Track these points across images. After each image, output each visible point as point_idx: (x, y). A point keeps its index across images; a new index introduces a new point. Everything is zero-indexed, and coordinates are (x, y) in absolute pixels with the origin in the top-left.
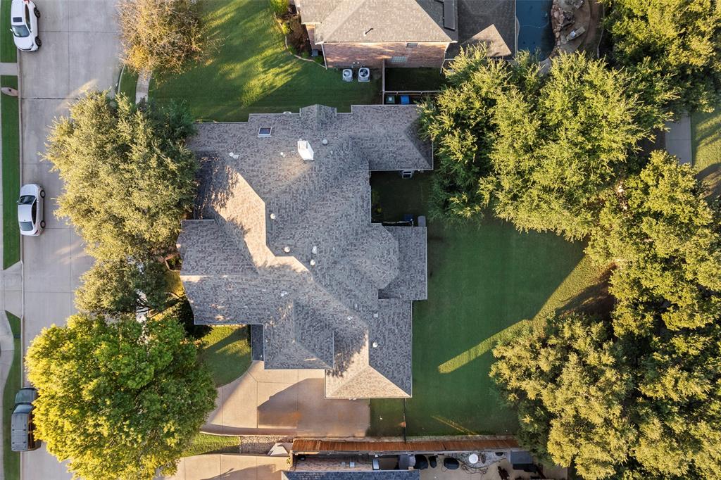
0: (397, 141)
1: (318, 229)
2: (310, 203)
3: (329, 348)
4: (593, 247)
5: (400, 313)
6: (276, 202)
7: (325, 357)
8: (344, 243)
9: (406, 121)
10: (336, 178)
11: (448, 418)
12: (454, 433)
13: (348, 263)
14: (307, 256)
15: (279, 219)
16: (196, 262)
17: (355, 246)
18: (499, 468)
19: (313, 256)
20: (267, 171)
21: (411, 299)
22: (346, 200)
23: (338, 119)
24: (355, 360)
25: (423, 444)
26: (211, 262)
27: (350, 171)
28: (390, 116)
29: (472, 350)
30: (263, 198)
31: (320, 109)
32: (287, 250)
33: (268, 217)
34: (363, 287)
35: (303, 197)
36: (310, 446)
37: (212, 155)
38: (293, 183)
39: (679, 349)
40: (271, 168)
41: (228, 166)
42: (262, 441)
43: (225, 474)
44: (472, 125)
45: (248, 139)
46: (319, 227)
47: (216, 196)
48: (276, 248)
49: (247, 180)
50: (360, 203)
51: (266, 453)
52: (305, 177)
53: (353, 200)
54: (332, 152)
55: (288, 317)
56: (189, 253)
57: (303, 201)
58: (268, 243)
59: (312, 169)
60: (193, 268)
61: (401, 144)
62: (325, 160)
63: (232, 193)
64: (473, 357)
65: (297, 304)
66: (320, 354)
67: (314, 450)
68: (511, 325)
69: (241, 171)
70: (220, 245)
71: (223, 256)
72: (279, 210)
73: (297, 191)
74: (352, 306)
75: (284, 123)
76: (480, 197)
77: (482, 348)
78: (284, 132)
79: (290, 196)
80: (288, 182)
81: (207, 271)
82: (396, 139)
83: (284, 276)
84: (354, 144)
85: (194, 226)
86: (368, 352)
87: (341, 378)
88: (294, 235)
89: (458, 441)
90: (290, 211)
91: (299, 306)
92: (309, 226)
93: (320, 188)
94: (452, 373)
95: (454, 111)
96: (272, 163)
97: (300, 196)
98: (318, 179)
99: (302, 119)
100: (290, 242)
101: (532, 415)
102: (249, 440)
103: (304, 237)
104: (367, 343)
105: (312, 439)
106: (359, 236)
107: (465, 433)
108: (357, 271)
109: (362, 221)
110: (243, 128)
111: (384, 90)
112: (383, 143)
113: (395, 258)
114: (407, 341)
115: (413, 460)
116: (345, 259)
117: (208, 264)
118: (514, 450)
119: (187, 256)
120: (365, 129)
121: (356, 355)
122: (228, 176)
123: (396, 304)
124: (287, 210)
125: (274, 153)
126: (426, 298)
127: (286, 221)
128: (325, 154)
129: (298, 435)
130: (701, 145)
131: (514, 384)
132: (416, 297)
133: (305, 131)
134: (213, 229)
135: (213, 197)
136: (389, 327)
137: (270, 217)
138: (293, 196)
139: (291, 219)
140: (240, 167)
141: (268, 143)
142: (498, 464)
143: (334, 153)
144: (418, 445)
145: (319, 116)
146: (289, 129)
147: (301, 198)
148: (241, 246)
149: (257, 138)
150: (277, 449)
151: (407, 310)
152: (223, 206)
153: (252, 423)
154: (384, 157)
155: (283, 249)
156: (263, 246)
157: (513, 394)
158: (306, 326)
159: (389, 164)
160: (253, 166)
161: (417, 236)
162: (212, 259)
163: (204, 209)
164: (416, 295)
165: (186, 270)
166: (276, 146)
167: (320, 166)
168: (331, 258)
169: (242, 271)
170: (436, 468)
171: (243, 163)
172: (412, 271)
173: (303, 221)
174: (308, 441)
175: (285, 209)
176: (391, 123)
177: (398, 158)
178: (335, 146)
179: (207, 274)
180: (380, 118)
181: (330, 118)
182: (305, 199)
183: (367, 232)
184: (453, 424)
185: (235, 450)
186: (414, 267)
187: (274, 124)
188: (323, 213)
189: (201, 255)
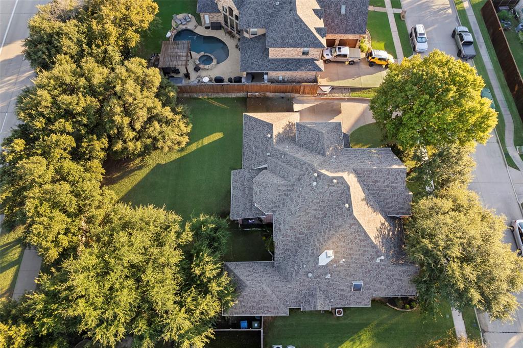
0: (252, 280)
1: (313, 200)
2: (319, 223)
3: (300, 134)
4: (112, 199)
5: (251, 160)
6: (346, 218)
7: (302, 128)
8: (293, 195)
9: (245, 297)
10: (300, 247)
11: (219, 107)
12: (216, 99)
13: (290, 180)
14: (320, 179)
15: (342, 206)
16: (397, 179)
17: (285, 194)
18: (189, 79)
19: (316, 179)
20: (354, 246)
21: (243, 170)
22: (292, 227)
23: (300, 301)
24: (282, 129)
25: (236, 91)
26: (387, 179)
27: (289, 255)
28: (258, 304)
29: (200, 146)
30: (356, 219)
31: (315, 306)
32: (335, 181)
33: (350, 205)
34: (278, 169)
35: (325, 227)
36: (307, 90)
37: (396, 264)
38: (334, 234)
39: (70, 124)
40: (351, 249)
41: (383, 252)
42: (337, 95)
43: (358, 77)
44: (194, 287)
45: (371, 279)
46: (312, 202)
47: (389, 233)
48: (342, 184)
49: (369, 237)
50: (282, 226)
51: (333, 88)
52: (325, 242)
53: (287, 227)
54: (304, 266)
55: (329, 147)
56: (402, 186)
57: (325, 224)
58: (349, 188)
59: (320, 249)
60: (399, 174)
61: (250, 278)
62: (309, 259)
63: (378, 230)
64: (200, 141)
65: (324, 154)
66: (306, 128)
67: (305, 86)
68: (174, 161)
69: (374, 246)
70: (381, 194)
71: (379, 184)
72: (342, 212)
73: (330, 230)
74: (286, 156)
75: (342, 297)
76: (192, 229)
77: (194, 147)
78: (342, 286)
79: (334, 225)
80: (337, 235)
81: (389, 172)
82: (254, 281)
83: (334, 168)
84: (286, 277)
85: (402, 211)
86: (274, 132)
87: (290, 121)
88: (330, 194)
89: (214, 92)
90: (334, 214)
91: (322, 154)
92: (319, 203)
93: (313, 237)
94: (215, 132)
95: (209, 296)
96: (350, 254)
97: (327, 227)
98: (314, 242)
99: (328, 301)
100: (333, 189)
101: (168, 97)
102: (346, 95)
103: (323, 193)
104: (274, 137)
105: (305, 95)
106: (282, 202)
107: (208, 98)
108: (283, 177)
109: (280, 214)
110: (375, 291)
111: (262, 331)
112: (264, 279)
113: (256, 189)
114: (246, 144)
115: (243, 80)
116: (292, 183)
117: (388, 178)
118: (180, 84)
119: (404, 184)
120: (278, 290)
121: (281, 132)
122: (383, 244)
123: (254, 165)
124: (336, 214)
125: (350, 264)
126: (232, 172)
127: (336, 206)
128: (310, 263)
129: (314, 98)
130: (7, 288)
131: (178, 117)
132: (240, 171)
133: (326, 288)
134: (388, 208)
135: (391, 233)
136: (259, 150)
137: (349, 206)
138: (332, 225)
139: (333, 209)
140: (375, 250)
141: (355, 275)
142: (190, 81)
143: (303, 266)
144: (239, 90)
145: (315, 300)
146: (339, 290)
147: (326, 225)
148: (366, 191)
149: (363, 280)
150: (327, 89)
151: (245, 163)
152: (383, 224)
153: (344, 106)
154: (262, 270)
155: (338, 183)
156: (352, 186)
157: (179, 111)
158: (316, 142)
159: (259, 266)
160: (365, 251)
161: (238, 213)
162: (386, 182)
163: (396, 227)
164: (239, 173)
165: (403, 172)
166: (348, 271)
167: (313, 253)
168: (302, 183)
169: (364, 171)
170: (228, 78)
171: (373, 254)
172: (242, 188)
173: (324, 207)
174: (308, 94)
175: (338, 215)
176: (257, 295)
177: (251, 269)
178: (302, 272)
179: (388, 169)
180: (266, 301)
181: (306, 301)
182: (324, 225)
183: (276, 206)
184: (216, 104)
185: (353, 90)
186: (241, 190)
187: (351, 296)
188: (310, 215)
189: (394, 185)
